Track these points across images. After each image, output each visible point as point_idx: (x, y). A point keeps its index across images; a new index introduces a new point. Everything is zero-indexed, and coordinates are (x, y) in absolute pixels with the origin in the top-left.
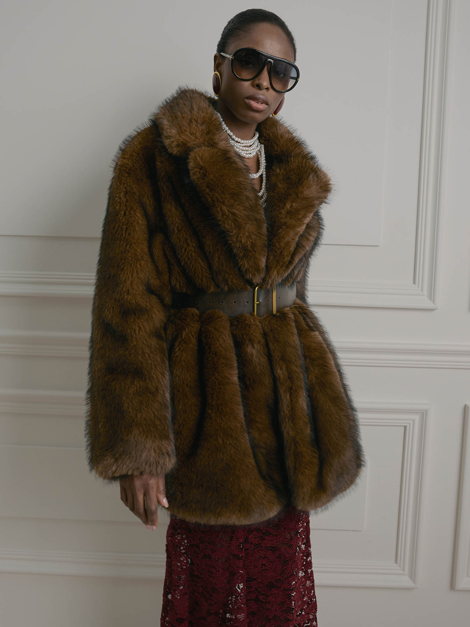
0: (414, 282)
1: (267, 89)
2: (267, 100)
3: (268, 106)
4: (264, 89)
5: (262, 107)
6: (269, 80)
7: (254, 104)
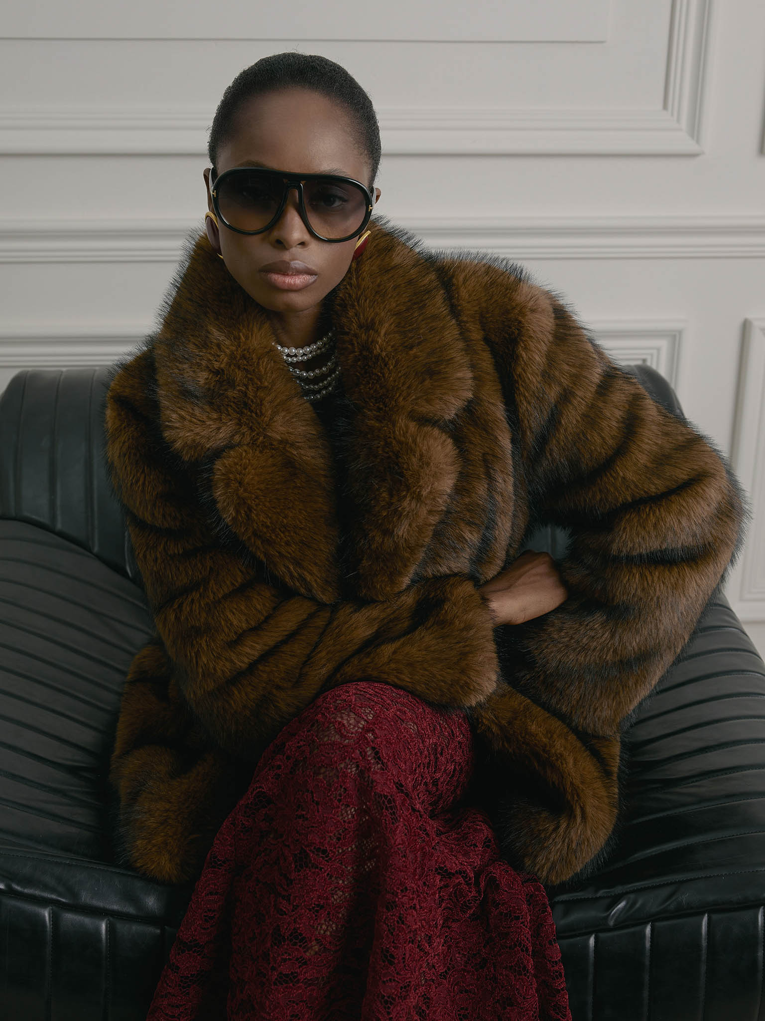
0: (665, 107)
1: (303, 244)
2: (307, 267)
3: (316, 275)
4: (296, 247)
5: (298, 280)
6: (303, 225)
7: (278, 279)
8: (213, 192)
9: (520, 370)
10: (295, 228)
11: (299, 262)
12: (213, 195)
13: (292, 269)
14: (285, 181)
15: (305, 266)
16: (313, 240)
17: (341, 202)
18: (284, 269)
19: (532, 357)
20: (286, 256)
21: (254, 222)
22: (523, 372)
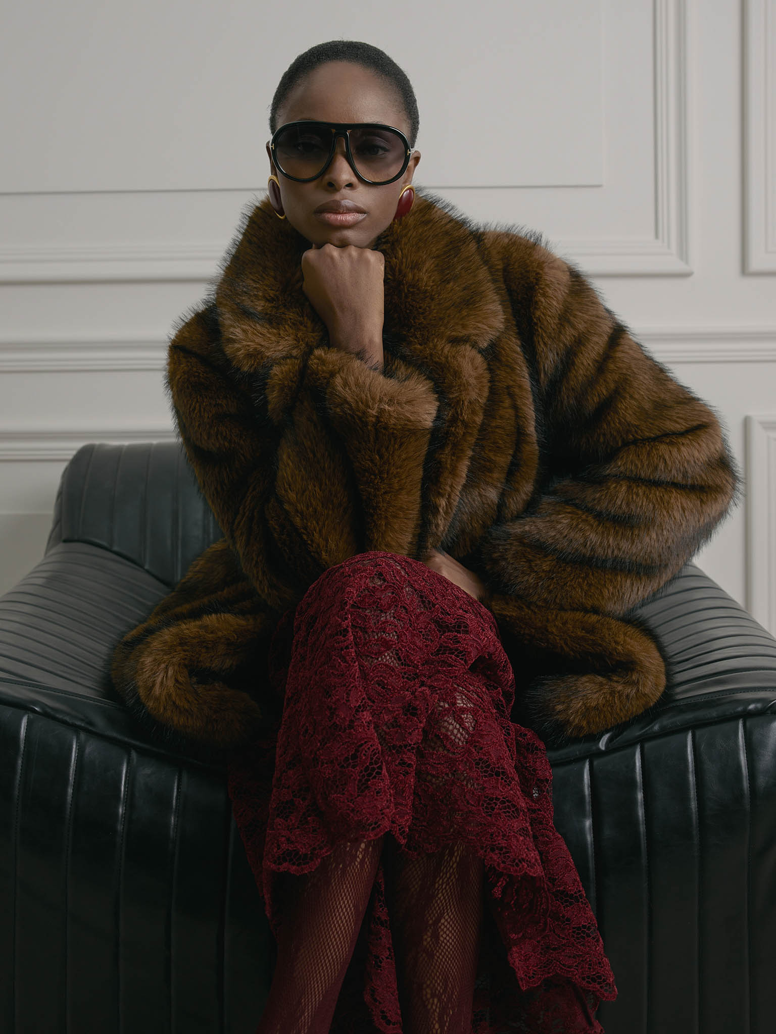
1: (350, 185)
2: (356, 205)
3: (365, 213)
4: (344, 188)
5: (350, 218)
6: (350, 169)
7: (332, 217)
8: (272, 145)
9: (538, 313)
10: (344, 172)
11: (350, 201)
12: (272, 148)
13: (343, 207)
14: (334, 131)
15: (354, 204)
16: (360, 184)
17: (383, 152)
18: (336, 208)
19: (551, 302)
20: (337, 197)
21: (308, 171)
22: (542, 315)
